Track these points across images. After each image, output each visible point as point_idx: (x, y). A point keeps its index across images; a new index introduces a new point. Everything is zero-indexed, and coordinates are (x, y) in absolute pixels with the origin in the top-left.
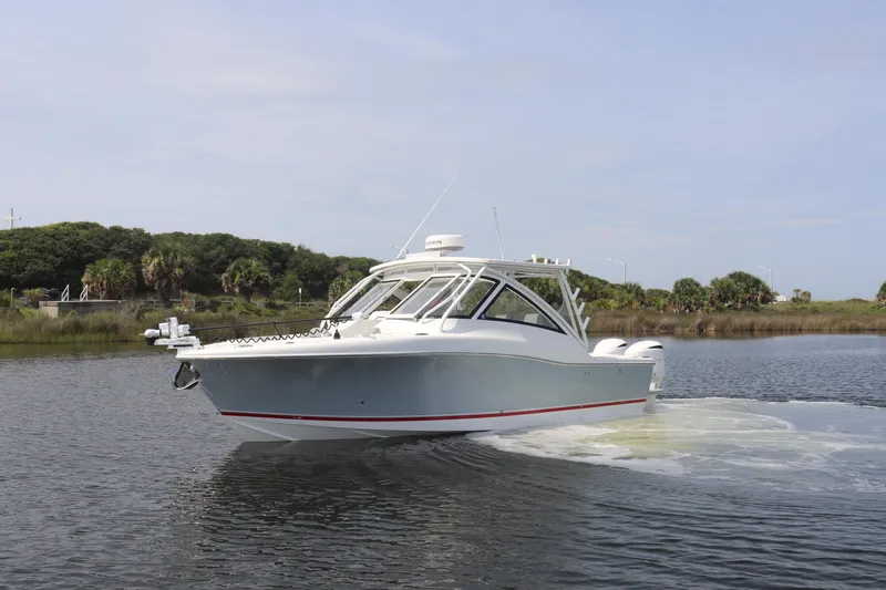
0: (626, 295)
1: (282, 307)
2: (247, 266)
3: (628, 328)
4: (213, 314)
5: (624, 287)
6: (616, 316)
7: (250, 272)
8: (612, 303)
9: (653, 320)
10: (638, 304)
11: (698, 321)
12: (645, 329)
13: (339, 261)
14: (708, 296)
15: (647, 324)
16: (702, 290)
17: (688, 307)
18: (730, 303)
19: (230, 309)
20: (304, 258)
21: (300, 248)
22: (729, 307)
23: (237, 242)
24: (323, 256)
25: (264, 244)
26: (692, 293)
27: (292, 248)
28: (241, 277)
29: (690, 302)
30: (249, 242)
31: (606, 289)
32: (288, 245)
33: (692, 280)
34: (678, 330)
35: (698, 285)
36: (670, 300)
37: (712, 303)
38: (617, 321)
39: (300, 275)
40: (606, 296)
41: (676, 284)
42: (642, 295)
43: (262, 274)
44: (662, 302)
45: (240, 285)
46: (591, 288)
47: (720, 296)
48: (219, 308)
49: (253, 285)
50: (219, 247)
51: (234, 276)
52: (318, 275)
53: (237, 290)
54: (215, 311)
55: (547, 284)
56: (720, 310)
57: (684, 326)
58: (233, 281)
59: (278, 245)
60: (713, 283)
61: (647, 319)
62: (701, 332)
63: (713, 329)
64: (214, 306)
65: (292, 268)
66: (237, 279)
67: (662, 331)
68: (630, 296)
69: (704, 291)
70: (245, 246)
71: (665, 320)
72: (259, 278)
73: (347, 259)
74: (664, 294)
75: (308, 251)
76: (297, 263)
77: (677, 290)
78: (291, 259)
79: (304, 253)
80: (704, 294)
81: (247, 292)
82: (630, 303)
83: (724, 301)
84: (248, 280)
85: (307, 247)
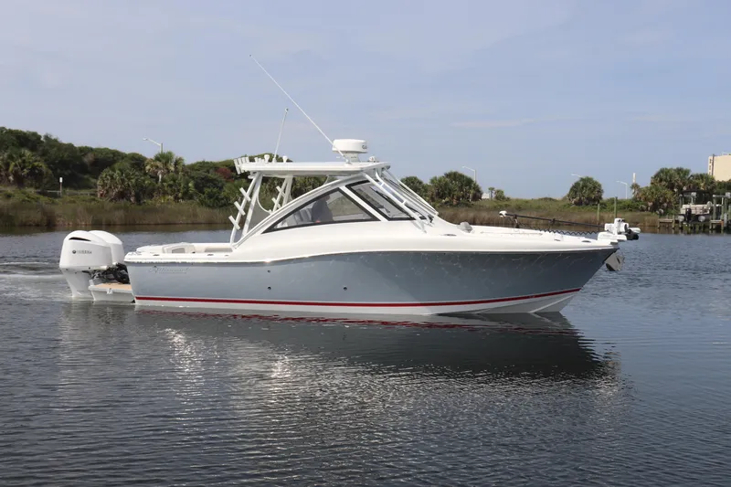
2: (21, 156)
7: (24, 161)
14: (430, 193)
16: (423, 187)
18: (447, 199)
20: (52, 146)
22: (446, 203)
24: (70, 146)
25: (11, 132)
28: (16, 166)
32: (35, 134)
33: (415, 178)
35: (420, 183)
37: (432, 198)
43: (36, 164)
45: (16, 174)
47: (438, 194)
49: (28, 174)
53: (11, 178)
58: (7, 169)
59: (25, 134)
60: (432, 181)
66: (11, 168)
69: (426, 189)
72: (34, 168)
75: (56, 140)
79: (52, 143)
83: (442, 197)
84: (22, 169)
85: (54, 137)
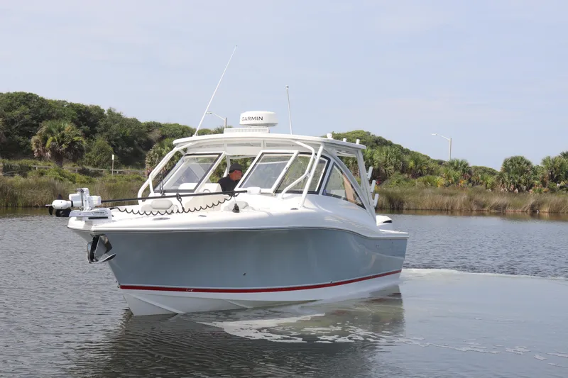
0: (452, 172)
1: (97, 174)
2: (60, 130)
3: (458, 206)
4: (23, 180)
5: (452, 164)
6: (445, 194)
7: (62, 136)
8: (440, 180)
9: (484, 200)
10: (465, 182)
11: (532, 201)
12: (475, 208)
13: (151, 127)
14: (540, 176)
15: (477, 203)
16: (533, 169)
17: (518, 186)
18: (562, 183)
19: (42, 174)
20: (114, 122)
21: (110, 111)
22: (561, 187)
23: (42, 102)
24: (135, 121)
25: (72, 105)
26: (522, 172)
27: (101, 112)
28: (54, 141)
29: (520, 182)
30: (57, 103)
31: (432, 165)
32: (97, 108)
33: (522, 159)
34: (510, 211)
35: (528, 164)
36: (498, 179)
37: (544, 184)
38: (447, 199)
39: (109, 141)
40: (431, 172)
41: (505, 162)
42: (470, 173)
43: (76, 139)
44: (491, 180)
45: (53, 149)
46: (416, 164)
47: (551, 177)
48: (29, 173)
49: (67, 150)
50: (23, 107)
51: (46, 139)
52: (128, 141)
53: (49, 154)
54: (25, 176)
55: (371, 158)
56: (553, 191)
57: (515, 206)
58: (44, 145)
59: (87, 108)
60: (545, 162)
61: (478, 197)
62: (534, 213)
63: (546, 210)
64: (24, 171)
65: (101, 132)
66: (49, 143)
67: (493, 211)
68: (458, 174)
69: (535, 171)
70: (50, 107)
71: (496, 200)
72: (73, 143)
73: (160, 125)
74: (492, 173)
75: (119, 115)
76: (107, 127)
77: (506, 169)
78: (102, 124)
79: (115, 118)
80: (535, 173)
81: (58, 157)
82: (457, 180)
83: (556, 180)
84: (60, 144)
85: (117, 111)
